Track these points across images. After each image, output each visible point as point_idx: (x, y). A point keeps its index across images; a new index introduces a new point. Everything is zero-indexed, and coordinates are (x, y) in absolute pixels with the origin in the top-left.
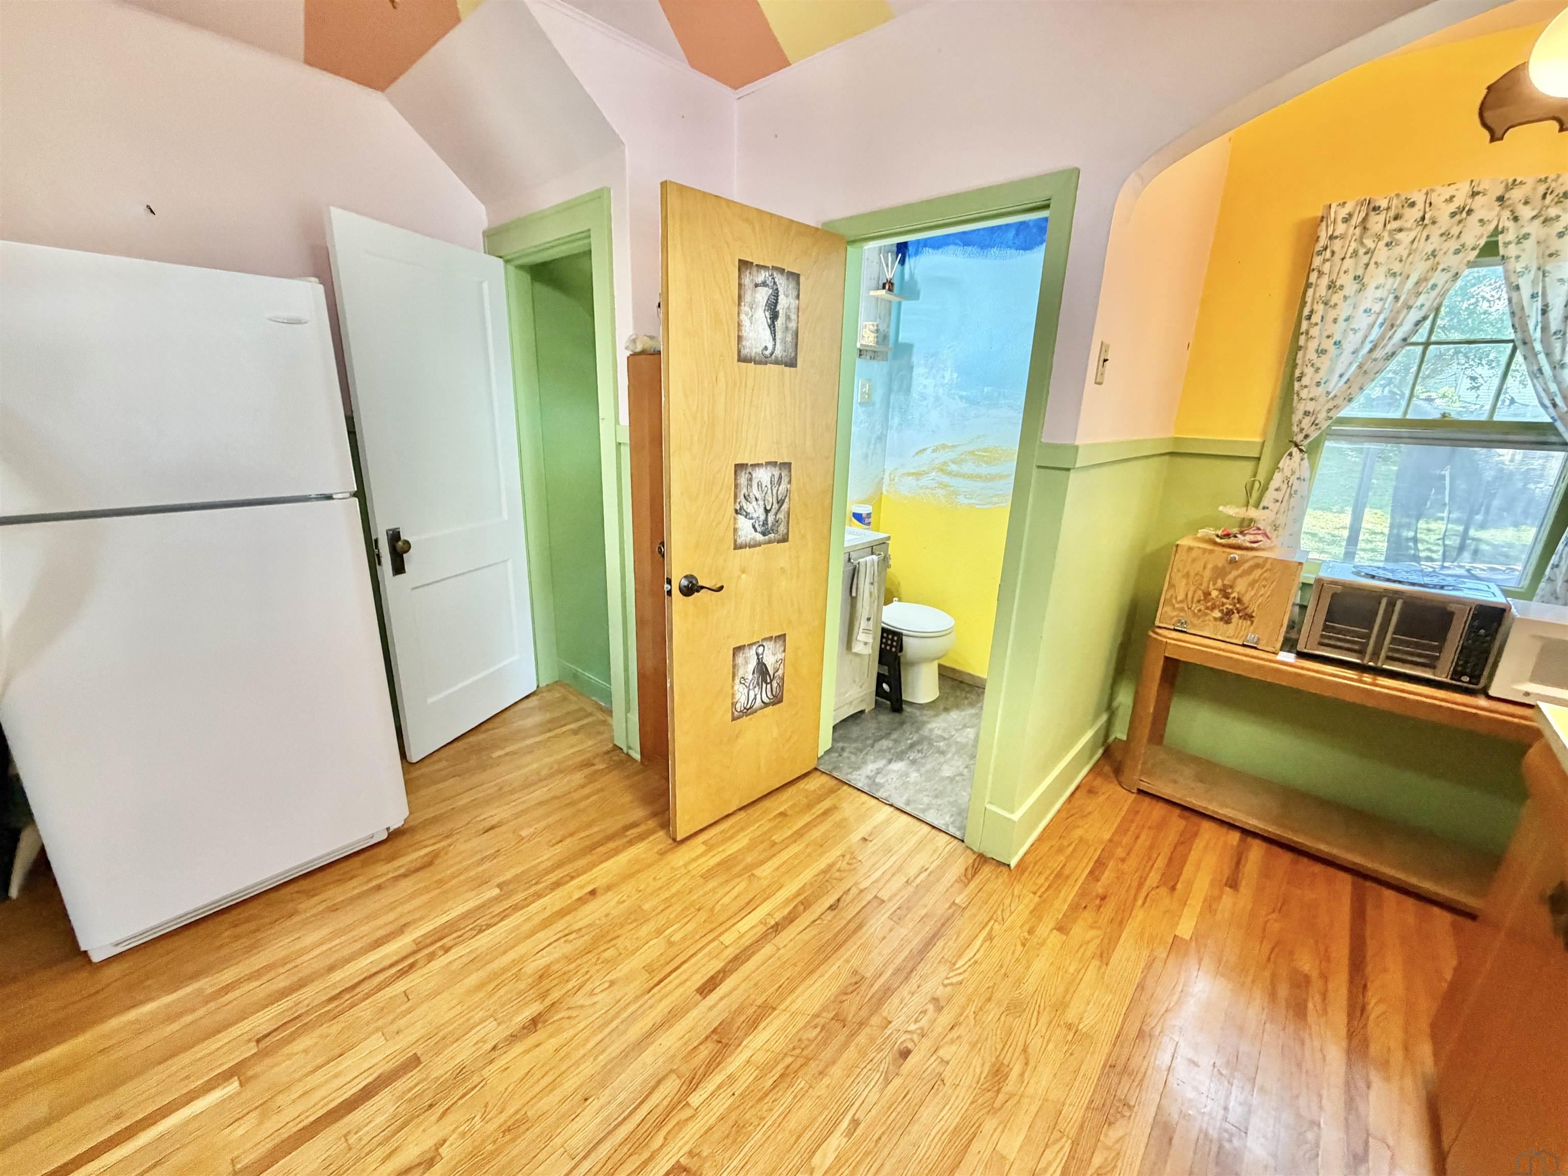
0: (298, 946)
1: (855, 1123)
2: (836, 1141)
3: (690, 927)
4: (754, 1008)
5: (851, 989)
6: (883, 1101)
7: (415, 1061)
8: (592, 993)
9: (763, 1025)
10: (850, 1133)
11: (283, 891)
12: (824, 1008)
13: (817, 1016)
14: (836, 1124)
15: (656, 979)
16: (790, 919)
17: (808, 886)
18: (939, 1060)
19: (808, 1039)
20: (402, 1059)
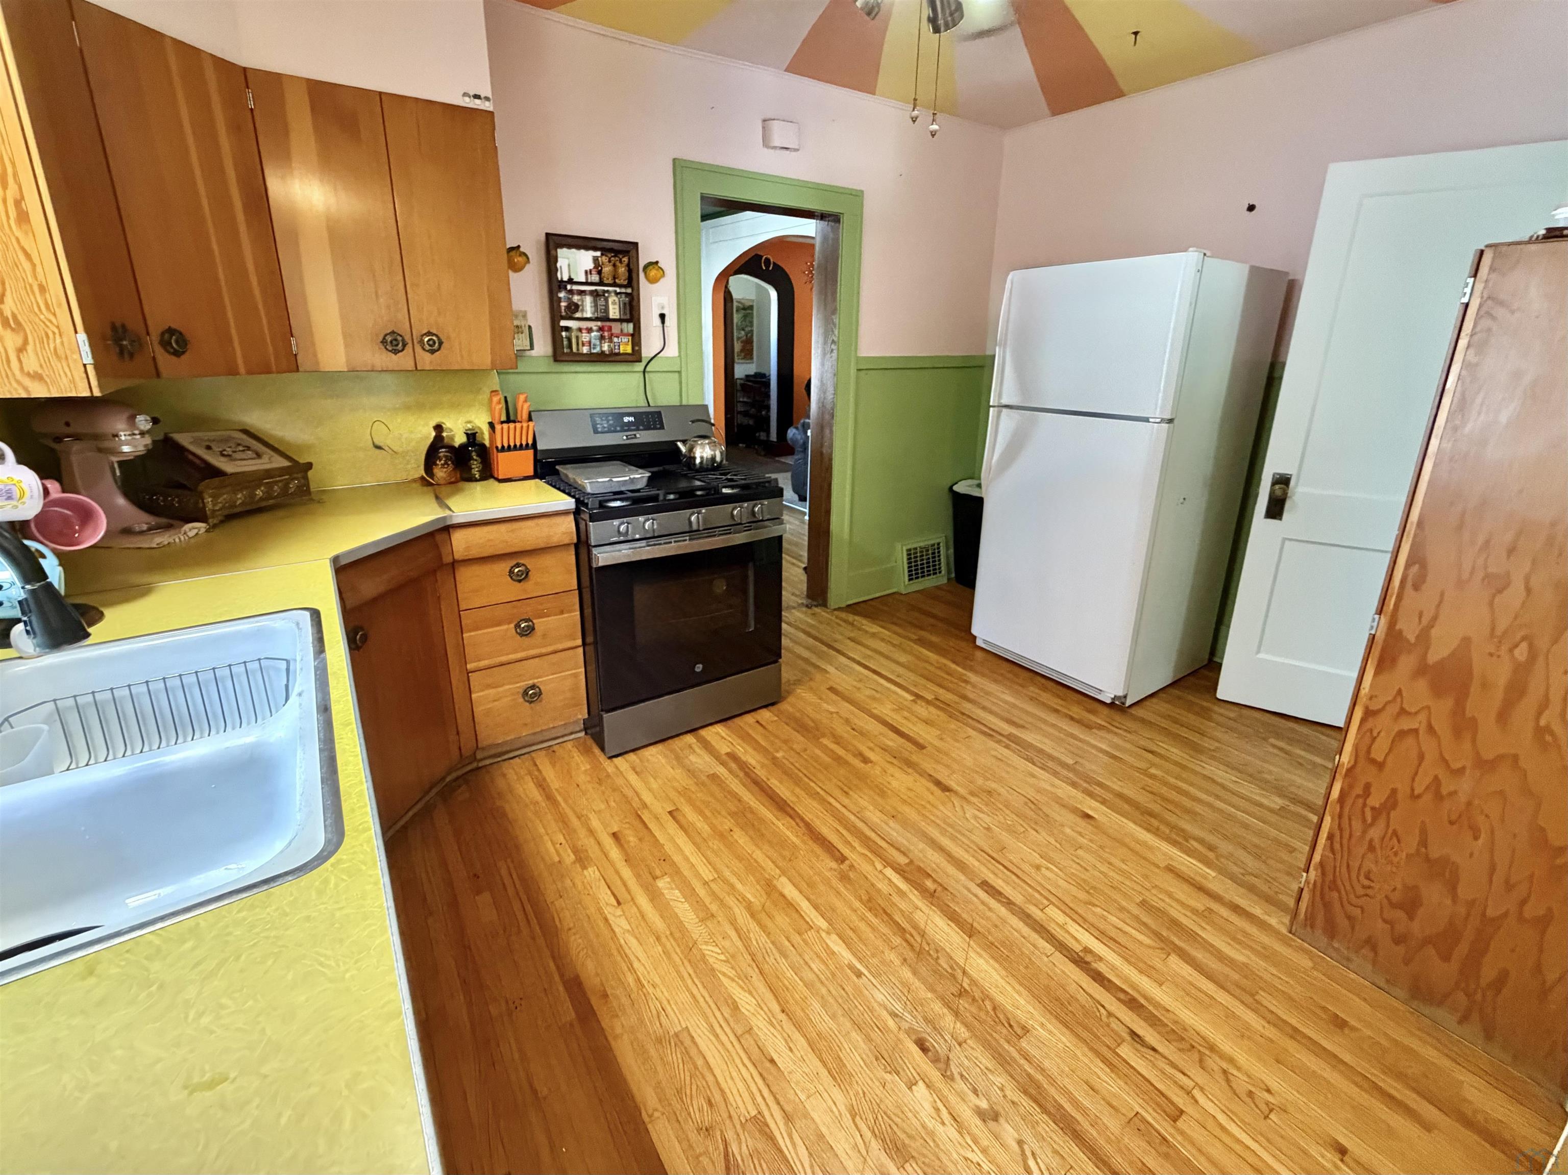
0: (999, 694)
1: (859, 975)
2: (846, 955)
3: (1061, 883)
4: (970, 921)
5: (1001, 1017)
6: (875, 1005)
7: (922, 747)
8: (976, 817)
9: (953, 925)
10: (851, 967)
11: (1039, 678)
12: (973, 982)
13: (964, 972)
14: (860, 960)
15: (995, 855)
16: (1099, 978)
17: (1171, 1016)
18: (914, 1082)
19: (938, 958)
20: (921, 741)
